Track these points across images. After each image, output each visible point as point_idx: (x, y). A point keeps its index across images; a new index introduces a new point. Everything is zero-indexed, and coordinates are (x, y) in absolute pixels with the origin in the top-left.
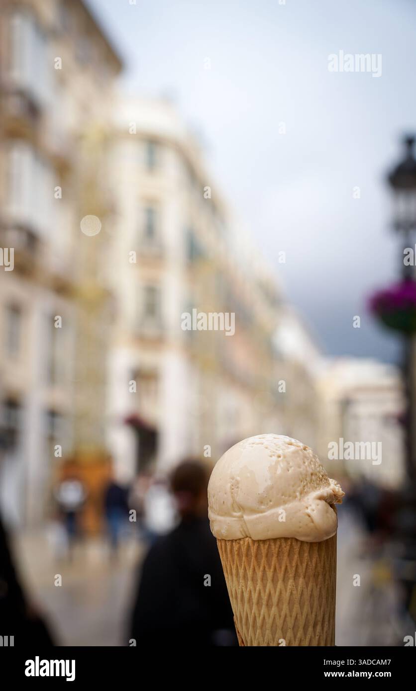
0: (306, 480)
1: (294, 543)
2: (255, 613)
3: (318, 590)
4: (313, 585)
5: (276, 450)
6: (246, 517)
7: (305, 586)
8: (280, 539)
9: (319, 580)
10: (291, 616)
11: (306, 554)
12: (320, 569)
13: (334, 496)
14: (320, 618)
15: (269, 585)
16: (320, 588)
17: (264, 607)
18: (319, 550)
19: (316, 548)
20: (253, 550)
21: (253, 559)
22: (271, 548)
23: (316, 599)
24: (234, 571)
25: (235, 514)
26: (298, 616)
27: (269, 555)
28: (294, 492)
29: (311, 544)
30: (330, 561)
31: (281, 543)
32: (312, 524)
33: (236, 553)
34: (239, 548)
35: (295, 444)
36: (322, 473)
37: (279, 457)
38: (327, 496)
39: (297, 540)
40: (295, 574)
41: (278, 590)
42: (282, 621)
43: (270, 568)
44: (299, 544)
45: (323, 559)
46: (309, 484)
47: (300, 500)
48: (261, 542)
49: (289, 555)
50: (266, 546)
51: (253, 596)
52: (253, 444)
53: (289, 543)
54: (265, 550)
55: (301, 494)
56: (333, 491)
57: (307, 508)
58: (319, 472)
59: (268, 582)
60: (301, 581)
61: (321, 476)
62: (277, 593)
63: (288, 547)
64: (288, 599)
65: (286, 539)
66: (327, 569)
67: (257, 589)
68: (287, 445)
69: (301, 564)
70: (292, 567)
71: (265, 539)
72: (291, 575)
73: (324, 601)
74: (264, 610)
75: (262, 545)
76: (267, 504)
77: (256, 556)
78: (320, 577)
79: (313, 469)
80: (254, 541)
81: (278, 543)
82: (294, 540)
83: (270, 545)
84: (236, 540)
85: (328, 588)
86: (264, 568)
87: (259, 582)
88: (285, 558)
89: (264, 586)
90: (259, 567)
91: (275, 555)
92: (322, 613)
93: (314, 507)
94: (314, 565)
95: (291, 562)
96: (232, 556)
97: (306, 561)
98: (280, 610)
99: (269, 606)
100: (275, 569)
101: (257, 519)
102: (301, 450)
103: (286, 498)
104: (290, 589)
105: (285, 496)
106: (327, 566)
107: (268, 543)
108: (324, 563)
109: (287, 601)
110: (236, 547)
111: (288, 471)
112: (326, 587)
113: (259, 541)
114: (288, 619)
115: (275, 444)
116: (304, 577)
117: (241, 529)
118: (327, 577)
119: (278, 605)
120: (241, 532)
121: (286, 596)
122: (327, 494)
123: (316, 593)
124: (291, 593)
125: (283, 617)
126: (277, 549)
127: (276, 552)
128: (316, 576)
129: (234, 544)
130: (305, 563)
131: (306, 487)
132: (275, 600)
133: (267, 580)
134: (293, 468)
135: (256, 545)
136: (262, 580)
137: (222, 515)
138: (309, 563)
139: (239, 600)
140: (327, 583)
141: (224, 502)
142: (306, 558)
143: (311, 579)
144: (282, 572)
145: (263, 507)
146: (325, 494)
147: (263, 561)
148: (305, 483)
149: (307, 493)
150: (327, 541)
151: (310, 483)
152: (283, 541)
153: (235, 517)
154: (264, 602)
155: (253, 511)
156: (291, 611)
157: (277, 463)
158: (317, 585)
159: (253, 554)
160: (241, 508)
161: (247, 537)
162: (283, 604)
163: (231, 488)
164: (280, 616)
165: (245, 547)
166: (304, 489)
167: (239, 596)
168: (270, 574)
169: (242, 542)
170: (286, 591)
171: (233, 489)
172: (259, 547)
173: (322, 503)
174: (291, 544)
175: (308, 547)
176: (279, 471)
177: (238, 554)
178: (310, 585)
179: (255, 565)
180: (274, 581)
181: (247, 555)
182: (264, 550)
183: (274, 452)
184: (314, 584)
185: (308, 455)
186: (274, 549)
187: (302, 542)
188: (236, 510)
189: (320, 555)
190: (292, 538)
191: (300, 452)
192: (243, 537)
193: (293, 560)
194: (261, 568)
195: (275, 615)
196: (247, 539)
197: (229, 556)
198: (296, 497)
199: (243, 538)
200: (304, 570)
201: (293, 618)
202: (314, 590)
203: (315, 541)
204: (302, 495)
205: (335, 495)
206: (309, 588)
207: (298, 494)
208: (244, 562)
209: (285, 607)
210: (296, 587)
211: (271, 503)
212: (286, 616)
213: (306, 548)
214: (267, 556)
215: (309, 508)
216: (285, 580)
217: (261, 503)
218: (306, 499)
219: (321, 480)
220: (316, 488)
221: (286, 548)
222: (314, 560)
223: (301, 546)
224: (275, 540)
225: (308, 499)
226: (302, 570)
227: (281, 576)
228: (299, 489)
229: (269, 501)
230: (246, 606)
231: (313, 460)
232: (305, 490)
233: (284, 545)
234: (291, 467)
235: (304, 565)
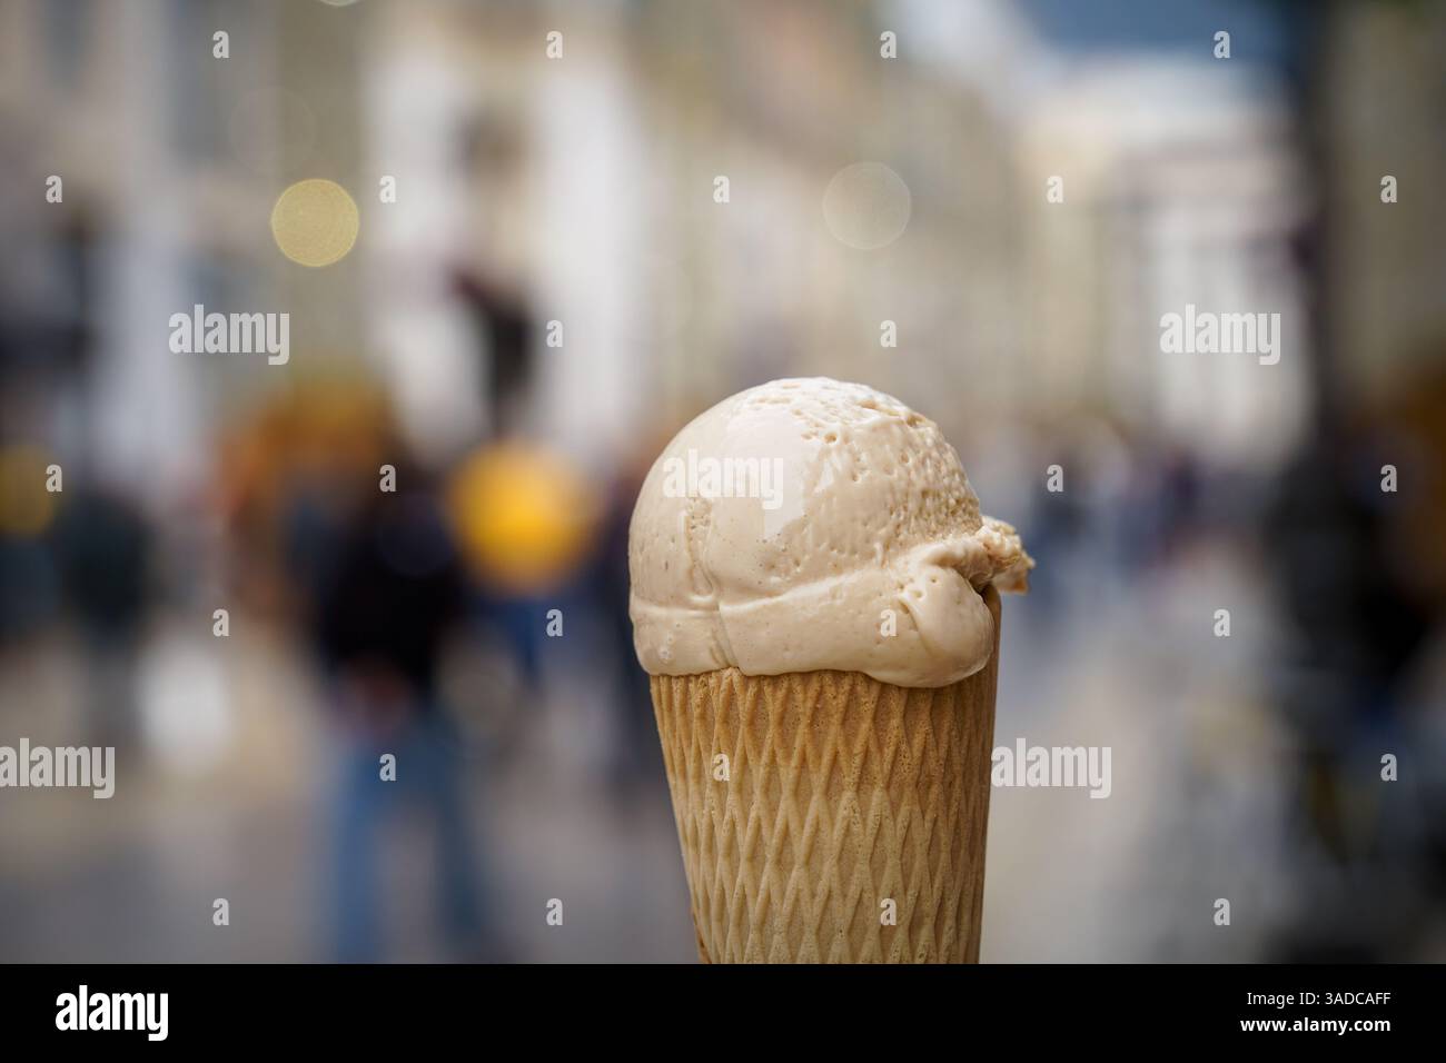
0: (905, 508)
1: (859, 688)
2: (743, 887)
3: (928, 825)
4: (911, 812)
5: (826, 419)
6: (726, 609)
7: (887, 813)
8: (820, 672)
9: (932, 797)
10: (845, 896)
11: (895, 722)
12: (932, 764)
13: (987, 560)
14: (929, 907)
15: (786, 805)
16: (935, 822)
17: (768, 867)
18: (936, 711)
19: (924, 707)
20: (744, 703)
21: (743, 730)
22: (794, 700)
23: (920, 851)
24: (691, 767)
25: (697, 599)
26: (865, 896)
27: (786, 720)
28: (868, 541)
29: (912, 692)
30: (969, 747)
31: (822, 687)
32: (914, 634)
33: (696, 712)
34: (706, 700)
35: (884, 406)
36: (957, 494)
37: (832, 438)
38: (966, 557)
39: (869, 679)
40: (860, 778)
41: (810, 819)
42: (817, 910)
43: (788, 756)
44: (875, 690)
45: (944, 737)
46: (913, 520)
47: (883, 562)
48: (766, 683)
49: (844, 721)
50: (781, 694)
51: (740, 836)
52: (762, 401)
53: (847, 688)
54: (778, 703)
55: (886, 547)
56: (985, 545)
57: (902, 587)
58: (949, 490)
59: (783, 797)
60: (877, 796)
61: (952, 502)
62: (808, 830)
63: (842, 699)
64: (837, 845)
65: (838, 674)
66: (957, 768)
67: (753, 814)
68: (858, 408)
69: (880, 748)
70: (850, 754)
71: (778, 673)
72: (850, 778)
73: (944, 857)
74: (768, 875)
75: (768, 690)
76: (787, 572)
77: (751, 723)
78: (935, 789)
79: (931, 479)
80: (747, 678)
81: (815, 685)
82: (860, 678)
83: (790, 691)
84: (697, 676)
85: (957, 822)
86: (773, 755)
87: (758, 796)
88: (834, 730)
89: (772, 809)
90: (760, 753)
91: (805, 721)
92: (937, 895)
93: (921, 584)
94: (917, 754)
95: (848, 743)
96: (687, 723)
97: (894, 740)
98: (814, 879)
99: (782, 864)
100: (804, 760)
101: (756, 612)
102: (900, 424)
103: (845, 556)
104: (844, 818)
105: (841, 551)
106: (957, 759)
107: (785, 684)
108: (949, 751)
109: (836, 852)
110: (696, 697)
111: (854, 478)
112: (953, 819)
113: (760, 678)
114: (836, 903)
115: (823, 403)
116: (888, 787)
117: (712, 643)
118: (957, 792)
119: (807, 863)
120: (711, 650)
121: (833, 837)
122: (966, 552)
123: (921, 836)
124: (848, 830)
125: (821, 898)
126: (810, 704)
127: (809, 712)
128: (922, 785)
129: (691, 685)
130: (892, 748)
131: (903, 530)
132: (800, 848)
133: (781, 792)
134: (867, 473)
135: (752, 689)
136: (767, 791)
137: (660, 604)
138: (904, 747)
139: (702, 847)
140: (954, 809)
141: (667, 565)
142: (895, 732)
143: (908, 792)
144: (824, 770)
145: (774, 579)
146: (959, 552)
147: (771, 734)
148: (902, 518)
149: (904, 546)
150: (960, 684)
151: (916, 518)
152: (828, 679)
153: (695, 607)
154: (770, 855)
155: (746, 590)
156: (845, 881)
157: (825, 453)
158: (923, 813)
159: (744, 717)
160: (715, 582)
161: (729, 666)
162: (822, 863)
163: (687, 522)
164: (813, 896)
165: (722, 696)
166: (898, 535)
167: (703, 836)
168: (788, 774)
169: (712, 682)
170: (833, 825)
171: (693, 527)
172: (759, 696)
173: (947, 576)
174: (852, 691)
175: (903, 702)
176: (827, 481)
177: (703, 717)
178: (904, 810)
179: (749, 747)
180: (800, 793)
181: (726, 720)
182: (773, 705)
183: (817, 426)
184: (917, 809)
185: (918, 440)
186: (804, 702)
187: (884, 686)
188: (701, 587)
189: (936, 730)
190: (856, 673)
191: (896, 430)
192: (716, 667)
193: (855, 735)
194: (765, 758)
195: (799, 891)
196: (728, 672)
197: (679, 721)
198: (872, 554)
199: (717, 671)
200: (887, 767)
201: (851, 903)
202: (913, 825)
203: (920, 683)
204: (891, 551)
205: (990, 557)
206: (900, 819)
207: (878, 546)
208: (718, 739)
209: (828, 869)
210: (861, 814)
211: (799, 570)
212: (829, 897)
213: (896, 704)
214: (781, 721)
215: (908, 587)
216: (829, 792)
217: (771, 567)
218: (900, 562)
219: (953, 513)
220: (935, 533)
221: (837, 699)
222: (918, 741)
223: (880, 697)
224: (806, 675)
225: (907, 563)
226: (880, 768)
227: (818, 779)
228: (883, 532)
229: (791, 561)
230: (721, 863)
231: (935, 454)
232: (901, 537)
233: (830, 692)
234: (864, 469)
235: (889, 752)
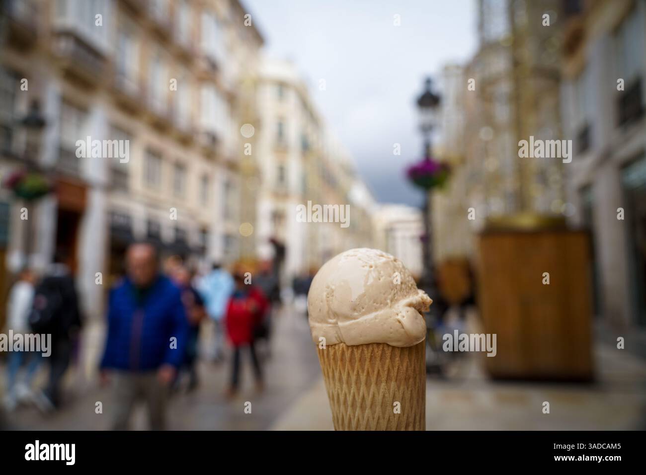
0: (396, 289)
1: (385, 348)
2: (350, 415)
3: (409, 392)
4: (404, 388)
5: (369, 261)
6: (340, 324)
7: (396, 389)
8: (372, 344)
9: (410, 383)
10: (384, 418)
11: (397, 359)
12: (410, 372)
13: (422, 304)
14: (411, 420)
15: (363, 388)
16: (411, 391)
17: (358, 409)
18: (410, 355)
19: (406, 353)
20: (347, 355)
21: (347, 363)
22: (364, 353)
23: (407, 401)
25: (330, 321)
26: (391, 418)
27: (362, 360)
28: (385, 300)
29: (402, 349)
30: (420, 365)
31: (373, 349)
32: (402, 330)
33: (331, 357)
34: (335, 353)
35: (386, 256)
36: (411, 282)
37: (371, 267)
38: (416, 304)
39: (388, 345)
40: (387, 378)
41: (371, 393)
42: (375, 423)
43: (363, 372)
44: (390, 349)
45: (413, 363)
46: (399, 292)
47: (391, 307)
48: (354, 348)
49: (381, 360)
50: (360, 351)
51: (348, 398)
53: (381, 348)
54: (359, 355)
55: (391, 301)
56: (421, 299)
57: (398, 314)
58: (408, 281)
60: (393, 384)
62: (371, 396)
63: (380, 352)
64: (380, 401)
65: (378, 344)
66: (417, 372)
67: (352, 391)
68: (378, 257)
69: (393, 368)
70: (384, 371)
71: (358, 345)
72: (384, 378)
73: (415, 402)
74: (358, 411)
75: (355, 350)
76: (360, 311)
77: (350, 361)
78: (411, 380)
79: (403, 278)
80: (348, 347)
81: (371, 348)
82: (385, 345)
83: (363, 350)
84: (332, 346)
85: (418, 390)
86: (358, 372)
87: (353, 385)
88: (378, 363)
89: (358, 389)
90: (353, 371)
91: (368, 360)
92: (413, 415)
93: (404, 313)
94: (405, 369)
95: (383, 367)
96: (328, 360)
97: (397, 365)
98: (373, 413)
99: (363, 408)
100: (368, 373)
101: (350, 325)
102: (392, 261)
103: (378, 305)
104: (382, 392)
105: (377, 303)
106: (417, 369)
107: (361, 348)
108: (415, 367)
109: (380, 404)
110: (332, 352)
111: (380, 279)
112: (417, 389)
113: (352, 346)
114: (381, 421)
115: (367, 256)
116: (396, 381)
117: (336, 335)
118: (418, 380)
119: (371, 407)
120: (336, 338)
121: (379, 398)
122: (416, 301)
123: (408, 396)
124: (384, 396)
125: (376, 419)
126: (369, 354)
127: (369, 357)
128: (407, 379)
129: (329, 349)
130: (397, 368)
131: (396, 295)
132: (368, 402)
133: (361, 384)
134: (384, 277)
135: (350, 350)
136: (356, 383)
137: (319, 322)
138: (401, 367)
139: (335, 402)
140: (417, 386)
141: (320, 310)
142: (397, 362)
143: (403, 382)
144: (375, 376)
145: (356, 314)
146: (414, 302)
147: (357, 365)
148: (395, 292)
149: (397, 300)
150: (416, 345)
152: (375, 346)
153: (330, 323)
154: (358, 405)
155: (347, 317)
156: (384, 413)
157: (370, 272)
158: (408, 388)
159: (348, 359)
160: (336, 315)
161: (342, 342)
162: (376, 407)
163: (326, 296)
164: (373, 418)
165: (340, 352)
166: (394, 297)
167: (335, 398)
168: (363, 378)
169: (337, 347)
170: (379, 394)
171: (328, 297)
172: (352, 352)
173: (411, 310)
174: (383, 349)
175: (399, 352)
176: (371, 281)
177: (333, 359)
178: (402, 388)
179: (350, 369)
180: (368, 384)
181: (342, 360)
182: (357, 355)
183: (366, 263)
184: (406, 387)
185: (397, 266)
186: (367, 354)
187: (393, 347)
188: (332, 317)
189: (410, 360)
190: (384, 343)
191: (391, 263)
192: (338, 343)
193: (385, 364)
194: (355, 372)
195: (369, 417)
196: (342, 344)
197: (325, 360)
198: (387, 304)
200: (395, 374)
201: (386, 421)
202: (405, 392)
203: (405, 346)
204: (393, 302)
206: (400, 391)
207: (389, 301)
208: (339, 366)
209: (378, 409)
210: (388, 390)
211: (364, 310)
212: (379, 419)
213: (397, 353)
214: (360, 360)
215: (400, 314)
216: (378, 383)
217: (354, 310)
218: (396, 306)
219: (410, 289)
220: (406, 296)
221: (378, 353)
222: (405, 364)
223: (392, 351)
224: (367, 345)
225: (398, 306)
226: (394, 374)
227: (373, 379)
228: (390, 296)
229: (361, 308)
230: (342, 407)
231: (403, 269)
232: (396, 298)
233: (376, 350)
234: (382, 276)
235: (396, 369)
